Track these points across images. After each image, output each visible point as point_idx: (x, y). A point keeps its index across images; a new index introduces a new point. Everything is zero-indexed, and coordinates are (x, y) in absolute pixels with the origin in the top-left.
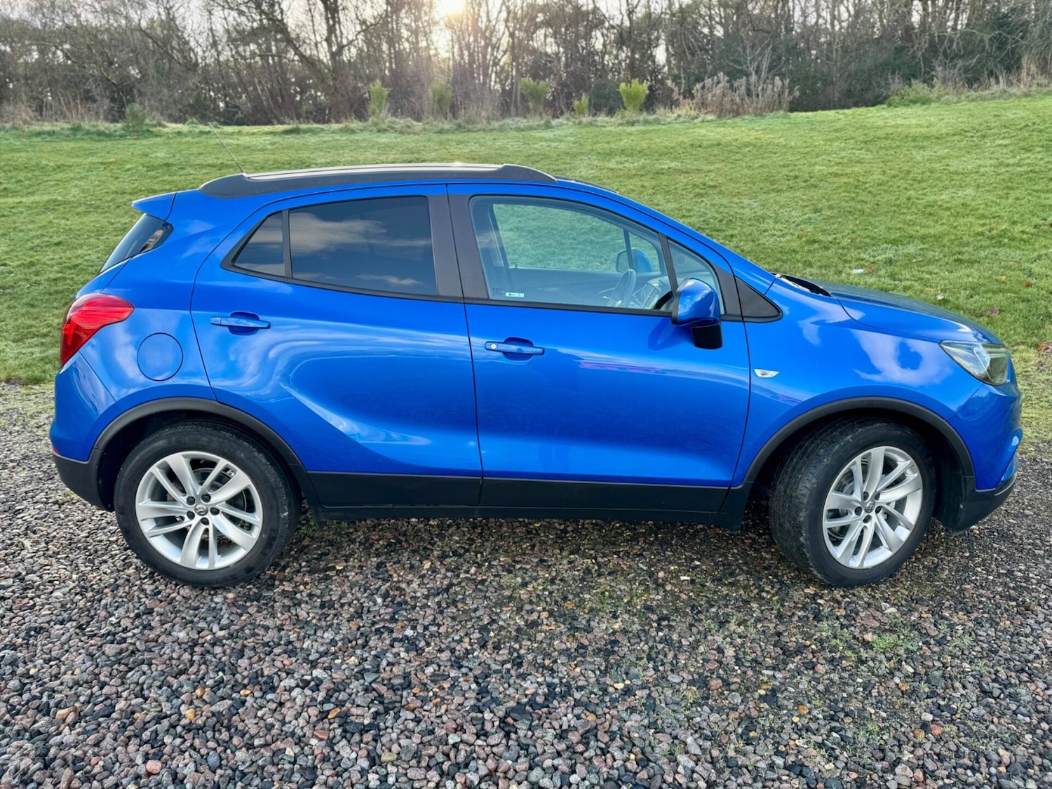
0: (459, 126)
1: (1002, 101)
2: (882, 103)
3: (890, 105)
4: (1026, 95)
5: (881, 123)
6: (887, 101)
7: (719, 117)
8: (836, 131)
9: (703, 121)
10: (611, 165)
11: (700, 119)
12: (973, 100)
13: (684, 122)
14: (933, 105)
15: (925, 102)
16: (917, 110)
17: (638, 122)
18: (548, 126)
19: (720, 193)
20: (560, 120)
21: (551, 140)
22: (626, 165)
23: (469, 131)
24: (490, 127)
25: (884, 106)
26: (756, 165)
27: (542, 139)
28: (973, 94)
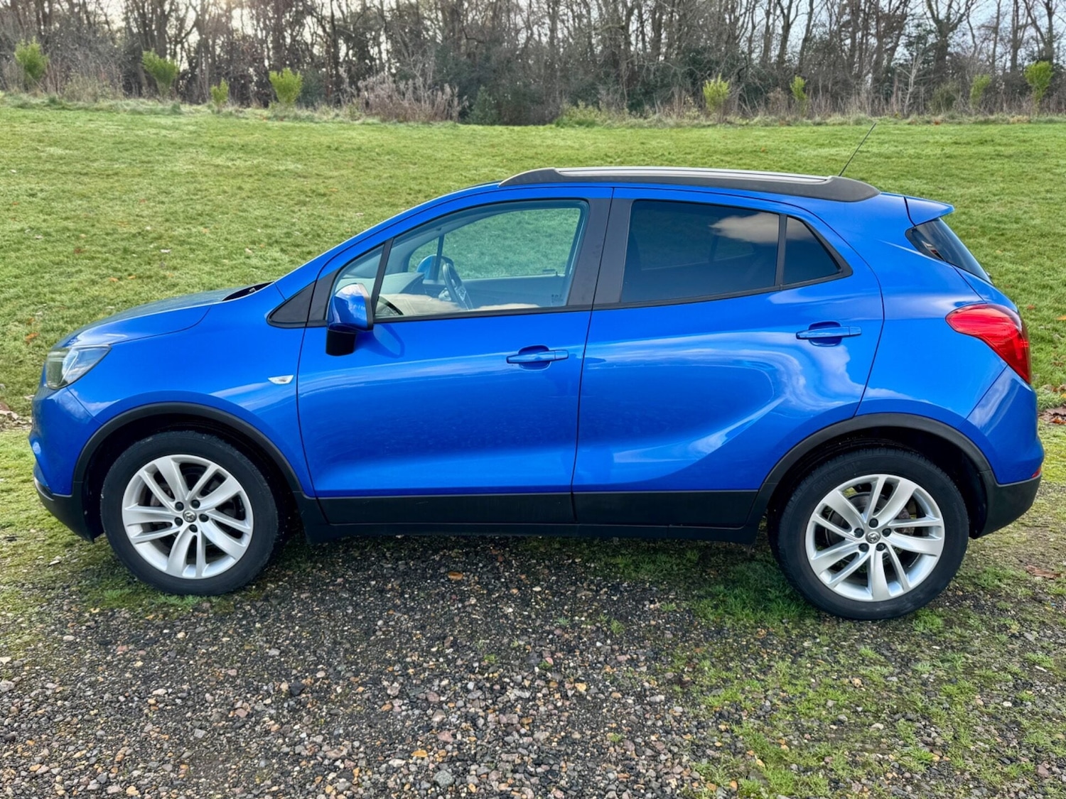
0: (53, 101)
1: (656, 130)
2: (550, 122)
3: (558, 125)
4: (678, 126)
5: (538, 142)
6: (556, 120)
7: (383, 121)
8: (493, 146)
9: (363, 124)
10: (219, 161)
11: (360, 121)
12: (631, 127)
13: (341, 122)
14: (596, 128)
15: (590, 124)
16: (581, 132)
17: (288, 117)
18: (175, 111)
19: (328, 202)
20: (199, 107)
21: (164, 128)
22: (237, 163)
23: (63, 108)
24: (96, 106)
25: (553, 126)
26: (385, 175)
27: (152, 126)
28: (633, 121)
